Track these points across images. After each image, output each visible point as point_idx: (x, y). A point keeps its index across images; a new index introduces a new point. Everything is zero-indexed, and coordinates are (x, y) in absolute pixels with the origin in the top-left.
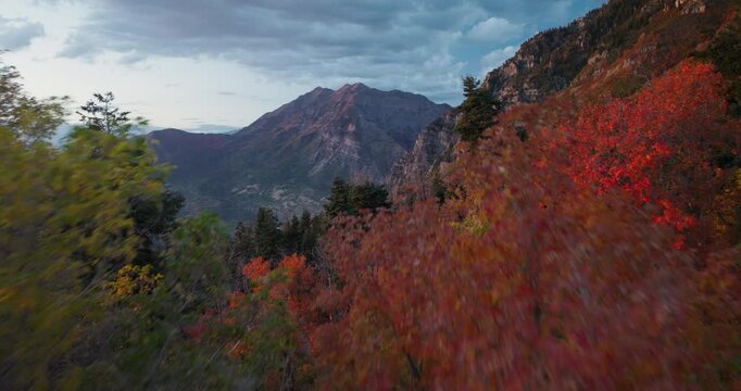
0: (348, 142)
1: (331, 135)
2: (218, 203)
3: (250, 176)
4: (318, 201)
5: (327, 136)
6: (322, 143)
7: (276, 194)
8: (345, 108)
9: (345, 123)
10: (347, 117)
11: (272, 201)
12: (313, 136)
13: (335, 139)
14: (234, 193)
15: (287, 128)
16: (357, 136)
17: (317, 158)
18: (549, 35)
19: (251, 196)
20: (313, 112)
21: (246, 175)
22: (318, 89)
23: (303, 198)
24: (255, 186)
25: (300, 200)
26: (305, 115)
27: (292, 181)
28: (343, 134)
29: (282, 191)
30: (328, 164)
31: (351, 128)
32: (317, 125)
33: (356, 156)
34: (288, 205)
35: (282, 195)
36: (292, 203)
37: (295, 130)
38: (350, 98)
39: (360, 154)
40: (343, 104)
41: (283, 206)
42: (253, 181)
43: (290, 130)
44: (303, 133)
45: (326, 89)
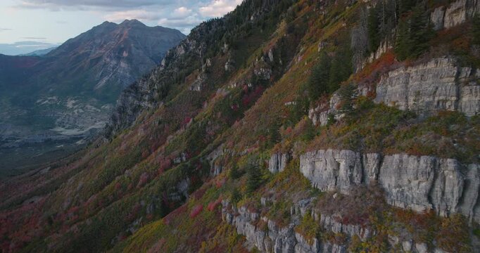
0: (123, 64)
1: (111, 59)
2: (25, 112)
3: (51, 90)
4: (100, 108)
5: (108, 60)
6: (105, 64)
7: (70, 104)
8: (122, 39)
9: (121, 50)
10: (122, 46)
11: (66, 109)
12: (99, 59)
13: (114, 62)
14: (38, 104)
15: (81, 53)
16: (129, 60)
17: (101, 76)
18: (209, 24)
19: (51, 106)
20: (100, 41)
21: (49, 89)
22: (107, 22)
23: (89, 106)
24: (54, 98)
25: (87, 108)
26: (94, 43)
27: (82, 93)
28: (119, 58)
29: (73, 102)
30: (108, 80)
31: (125, 54)
32: (102, 51)
33: (128, 74)
34: (78, 112)
35: (74, 104)
36: (81, 111)
37: (87, 54)
38: (126, 32)
39: (131, 73)
40: (121, 36)
41: (74, 113)
42: (52, 94)
43: (83, 54)
44: (93, 56)
45: (111, 23)
